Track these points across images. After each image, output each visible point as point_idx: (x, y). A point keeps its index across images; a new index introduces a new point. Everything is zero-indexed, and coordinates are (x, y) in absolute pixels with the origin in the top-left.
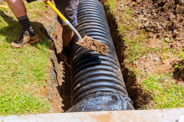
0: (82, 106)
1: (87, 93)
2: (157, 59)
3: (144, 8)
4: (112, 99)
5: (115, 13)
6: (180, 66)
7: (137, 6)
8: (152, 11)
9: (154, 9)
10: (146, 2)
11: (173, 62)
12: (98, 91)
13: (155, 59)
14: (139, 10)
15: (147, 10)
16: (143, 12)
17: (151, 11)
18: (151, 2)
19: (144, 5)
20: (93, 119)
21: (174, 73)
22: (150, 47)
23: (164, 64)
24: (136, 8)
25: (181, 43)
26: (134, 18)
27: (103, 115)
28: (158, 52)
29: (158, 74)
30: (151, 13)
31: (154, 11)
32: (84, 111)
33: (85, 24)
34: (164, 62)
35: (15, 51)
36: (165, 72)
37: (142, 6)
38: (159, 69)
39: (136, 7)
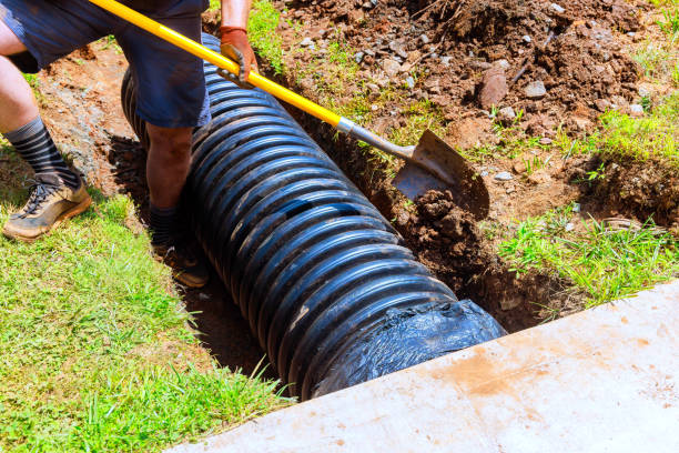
0: (363, 362)
1: (352, 323)
2: (505, 175)
3: (391, 36)
4: (444, 318)
5: (291, 69)
6: (601, 173)
7: (360, 34)
8: (421, 40)
9: (423, 33)
10: (389, 17)
11: (564, 170)
12: (388, 308)
13: (502, 177)
14: (375, 45)
15: (402, 40)
16: (392, 47)
17: (415, 40)
18: (403, 15)
19: (385, 27)
20: (440, 382)
21: (580, 201)
22: (465, 145)
23: (535, 183)
24: (359, 42)
25: (552, 115)
26: (367, 73)
27: (463, 364)
28: (496, 155)
29: (533, 215)
30: (419, 47)
31: (425, 39)
32: (380, 375)
33: (222, 116)
34: (533, 178)
35: (23, 253)
36: (554, 204)
37: (380, 31)
38: (529, 201)
39: (361, 38)
